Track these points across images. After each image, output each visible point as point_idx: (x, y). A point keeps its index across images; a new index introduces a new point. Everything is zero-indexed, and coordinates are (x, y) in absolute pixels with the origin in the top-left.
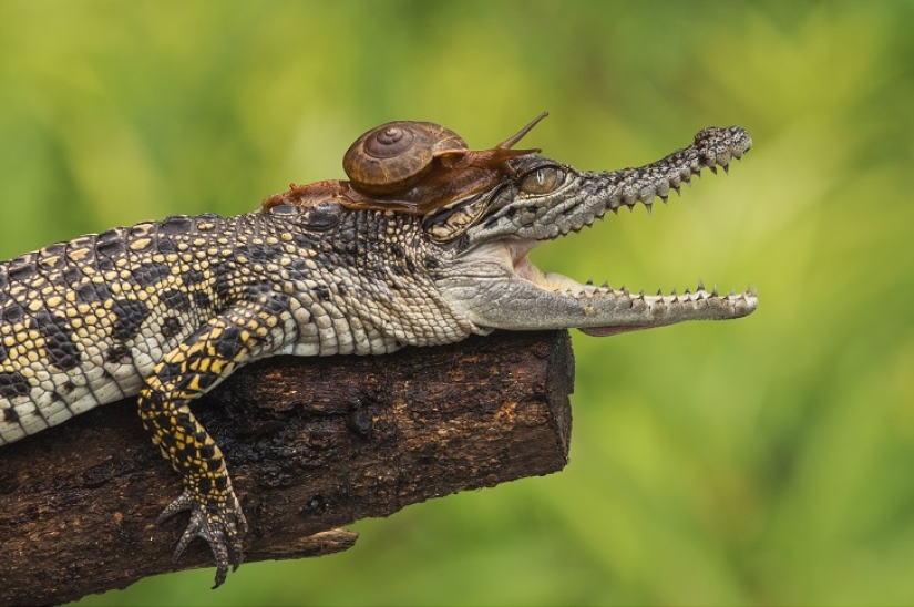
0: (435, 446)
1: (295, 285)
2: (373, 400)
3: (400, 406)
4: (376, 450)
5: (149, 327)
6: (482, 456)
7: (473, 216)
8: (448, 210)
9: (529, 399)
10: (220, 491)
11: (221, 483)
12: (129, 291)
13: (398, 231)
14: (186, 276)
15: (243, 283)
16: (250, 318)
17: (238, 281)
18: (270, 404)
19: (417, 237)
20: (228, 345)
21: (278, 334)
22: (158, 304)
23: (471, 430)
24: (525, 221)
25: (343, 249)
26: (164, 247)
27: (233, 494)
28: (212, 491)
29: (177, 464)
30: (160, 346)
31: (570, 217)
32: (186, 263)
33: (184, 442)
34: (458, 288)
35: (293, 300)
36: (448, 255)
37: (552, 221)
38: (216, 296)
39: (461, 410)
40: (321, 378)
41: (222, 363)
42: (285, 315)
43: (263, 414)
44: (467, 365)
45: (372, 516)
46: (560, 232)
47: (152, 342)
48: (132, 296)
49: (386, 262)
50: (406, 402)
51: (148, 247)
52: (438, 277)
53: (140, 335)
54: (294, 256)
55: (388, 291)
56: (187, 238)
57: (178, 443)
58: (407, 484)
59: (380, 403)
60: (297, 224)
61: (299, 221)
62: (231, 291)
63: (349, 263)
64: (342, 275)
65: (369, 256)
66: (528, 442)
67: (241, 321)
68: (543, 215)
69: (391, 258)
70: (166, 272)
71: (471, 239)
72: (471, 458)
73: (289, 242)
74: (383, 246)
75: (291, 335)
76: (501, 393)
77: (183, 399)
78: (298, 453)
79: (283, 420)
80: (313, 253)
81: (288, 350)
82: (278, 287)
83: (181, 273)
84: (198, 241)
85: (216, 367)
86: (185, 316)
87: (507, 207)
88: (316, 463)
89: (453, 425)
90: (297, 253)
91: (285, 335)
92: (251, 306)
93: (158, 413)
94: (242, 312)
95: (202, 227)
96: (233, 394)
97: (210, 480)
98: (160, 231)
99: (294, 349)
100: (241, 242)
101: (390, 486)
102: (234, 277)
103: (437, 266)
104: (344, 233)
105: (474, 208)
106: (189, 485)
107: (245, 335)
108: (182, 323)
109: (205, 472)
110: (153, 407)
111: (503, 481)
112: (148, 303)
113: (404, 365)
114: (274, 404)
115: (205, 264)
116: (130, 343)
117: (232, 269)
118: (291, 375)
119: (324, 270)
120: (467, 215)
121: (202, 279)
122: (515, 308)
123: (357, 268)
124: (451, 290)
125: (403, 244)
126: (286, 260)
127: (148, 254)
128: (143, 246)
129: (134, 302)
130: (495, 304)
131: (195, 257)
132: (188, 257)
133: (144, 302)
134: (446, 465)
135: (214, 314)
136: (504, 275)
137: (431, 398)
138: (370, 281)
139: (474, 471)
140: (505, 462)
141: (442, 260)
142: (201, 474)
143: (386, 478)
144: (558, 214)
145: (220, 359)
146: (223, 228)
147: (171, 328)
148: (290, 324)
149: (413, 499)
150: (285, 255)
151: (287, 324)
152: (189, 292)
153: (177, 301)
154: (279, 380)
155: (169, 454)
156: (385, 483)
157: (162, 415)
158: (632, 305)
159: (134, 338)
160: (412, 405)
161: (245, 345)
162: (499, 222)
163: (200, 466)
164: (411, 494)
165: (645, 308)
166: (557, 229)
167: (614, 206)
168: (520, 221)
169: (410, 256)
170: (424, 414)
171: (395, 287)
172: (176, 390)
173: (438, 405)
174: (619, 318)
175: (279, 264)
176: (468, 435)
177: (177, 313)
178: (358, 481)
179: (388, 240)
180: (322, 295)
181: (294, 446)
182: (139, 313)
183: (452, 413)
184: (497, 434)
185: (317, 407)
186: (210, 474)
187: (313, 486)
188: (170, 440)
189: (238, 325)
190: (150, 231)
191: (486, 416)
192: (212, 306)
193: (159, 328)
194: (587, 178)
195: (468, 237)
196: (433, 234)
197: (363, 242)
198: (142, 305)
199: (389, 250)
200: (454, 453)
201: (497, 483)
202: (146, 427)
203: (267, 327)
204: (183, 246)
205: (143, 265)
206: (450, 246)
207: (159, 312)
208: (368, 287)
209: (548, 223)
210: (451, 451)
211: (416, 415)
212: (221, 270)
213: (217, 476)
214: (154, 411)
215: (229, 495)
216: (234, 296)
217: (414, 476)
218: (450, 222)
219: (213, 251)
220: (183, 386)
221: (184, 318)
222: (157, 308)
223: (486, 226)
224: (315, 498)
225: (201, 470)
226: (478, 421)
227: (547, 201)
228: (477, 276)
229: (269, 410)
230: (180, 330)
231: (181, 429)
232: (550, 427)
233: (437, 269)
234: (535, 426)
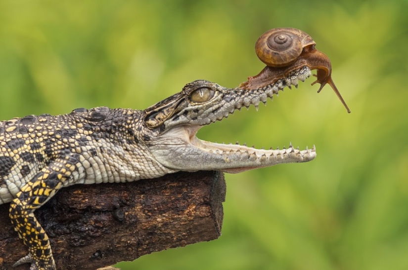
0: (156, 227)
1: (81, 149)
2: (126, 204)
3: (139, 207)
4: (127, 228)
5: (15, 170)
6: (178, 232)
7: (167, 115)
8: (156, 112)
9: (202, 204)
10: (46, 256)
11: (47, 252)
12: (5, 152)
13: (132, 122)
14: (32, 145)
15: (58, 149)
16: (62, 168)
17: (56, 148)
18: (75, 206)
19: (141, 126)
20: (52, 181)
21: (76, 174)
22: (19, 159)
23: (173, 219)
24: (193, 117)
25: (105, 129)
26: (22, 130)
27: (52, 258)
28: (42, 256)
29: (26, 242)
30: (20, 180)
31: (215, 114)
32: (32, 138)
33: (30, 231)
34: (160, 150)
35: (81, 156)
36: (155, 134)
37: (207, 116)
38: (46, 155)
39: (168, 210)
40: (101, 193)
41: (49, 190)
42: (79, 165)
43: (71, 210)
44: (172, 187)
45: (125, 260)
46: (211, 121)
47: (16, 178)
48: (7, 154)
49: (125, 137)
50: (142, 205)
51: (15, 130)
52: (150, 145)
53: (10, 174)
54: (82, 135)
55: (123, 151)
56: (33, 126)
57: (27, 231)
58: (142, 245)
59: (129, 206)
60: (85, 118)
61: (86, 116)
62: (53, 153)
63: (107, 137)
64: (102, 142)
65: (117, 134)
66: (201, 225)
67: (58, 170)
68: (202, 113)
69: (127, 135)
70: (22, 143)
71: (166, 126)
72: (173, 232)
73: (81, 128)
74: (124, 129)
75: (83, 175)
76: (188, 201)
77: (31, 209)
78: (89, 230)
79: (81, 213)
80: (91, 132)
81: (82, 182)
82: (73, 150)
83: (30, 143)
84: (39, 128)
85: (46, 193)
86: (32, 165)
87: (184, 110)
88: (97, 234)
89: (164, 216)
90: (83, 133)
91: (79, 174)
92: (62, 161)
93: (18, 216)
94: (58, 165)
95: (41, 120)
96: (57, 201)
97: (42, 250)
98: (20, 123)
99: (85, 181)
100: (59, 127)
101: (134, 246)
102: (55, 146)
103: (150, 140)
104: (106, 122)
105: (168, 111)
106: (31, 252)
107: (60, 176)
108: (30, 168)
109: (39, 246)
110: (17, 213)
111: (188, 243)
112: (14, 158)
113: (141, 188)
114: (77, 206)
115: (41, 139)
116: (6, 178)
117: (53, 142)
118: (85, 192)
119: (94, 141)
120: (164, 114)
121: (39, 147)
122: (189, 160)
123: (110, 139)
124: (157, 151)
125: (134, 129)
126: (78, 137)
127: (14, 134)
128: (12, 130)
129: (8, 157)
130: (178, 158)
131: (36, 136)
132: (33, 135)
133: (13, 158)
134: (160, 236)
135: (45, 164)
136: (183, 144)
137: (154, 203)
138: (115, 146)
139: (175, 239)
140: (190, 234)
141: (152, 137)
142: (37, 247)
143: (131, 242)
144: (209, 113)
145: (48, 188)
146: (51, 121)
147: (25, 171)
148: (81, 169)
149: (145, 252)
150: (78, 134)
151: (79, 169)
152: (33, 153)
153: (28, 157)
154: (80, 194)
155: (22, 236)
156: (131, 245)
157: (21, 217)
158: (249, 157)
159: (7, 175)
160: (144, 207)
161: (60, 181)
162: (180, 118)
163: (37, 243)
164: (144, 250)
165: (256, 159)
166: (209, 120)
167: (239, 107)
168: (191, 117)
169: (136, 135)
170: (151, 212)
171: (127, 150)
172: (28, 205)
173: (157, 206)
174: (242, 164)
175: (75, 139)
176: (172, 221)
177: (28, 163)
178: (118, 243)
179: (127, 126)
180: (93, 153)
181: (87, 226)
182: (10, 163)
183: (164, 211)
184: (185, 221)
185: (98, 207)
186: (42, 248)
187: (97, 245)
188: (23, 229)
189: (56, 171)
190: (16, 123)
191: (181, 212)
192: (44, 160)
193: (19, 171)
194: (226, 94)
195: (164, 125)
196: (148, 124)
197: (115, 127)
198: (12, 159)
199: (127, 132)
200: (165, 230)
201: (186, 244)
202: (12, 222)
203: (70, 171)
204: (31, 130)
205: (12, 139)
206: (156, 130)
207: (19, 163)
208: (114, 148)
209: (204, 117)
210: (163, 229)
211: (146, 211)
212: (48, 143)
213: (45, 248)
214: (17, 215)
215: (50, 258)
216: (54, 156)
217: (145, 242)
218: (157, 117)
219: (45, 133)
220: (31, 203)
221: (31, 166)
222: (18, 161)
223: (174, 120)
224: (97, 251)
225: (38, 245)
226: (176, 214)
227: (204, 107)
228: (169, 145)
229: (74, 209)
230: (30, 172)
231: (29, 224)
232: (212, 217)
233: (150, 141)
234: (204, 217)
